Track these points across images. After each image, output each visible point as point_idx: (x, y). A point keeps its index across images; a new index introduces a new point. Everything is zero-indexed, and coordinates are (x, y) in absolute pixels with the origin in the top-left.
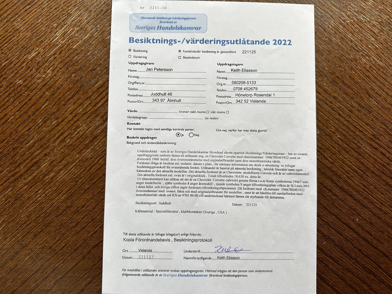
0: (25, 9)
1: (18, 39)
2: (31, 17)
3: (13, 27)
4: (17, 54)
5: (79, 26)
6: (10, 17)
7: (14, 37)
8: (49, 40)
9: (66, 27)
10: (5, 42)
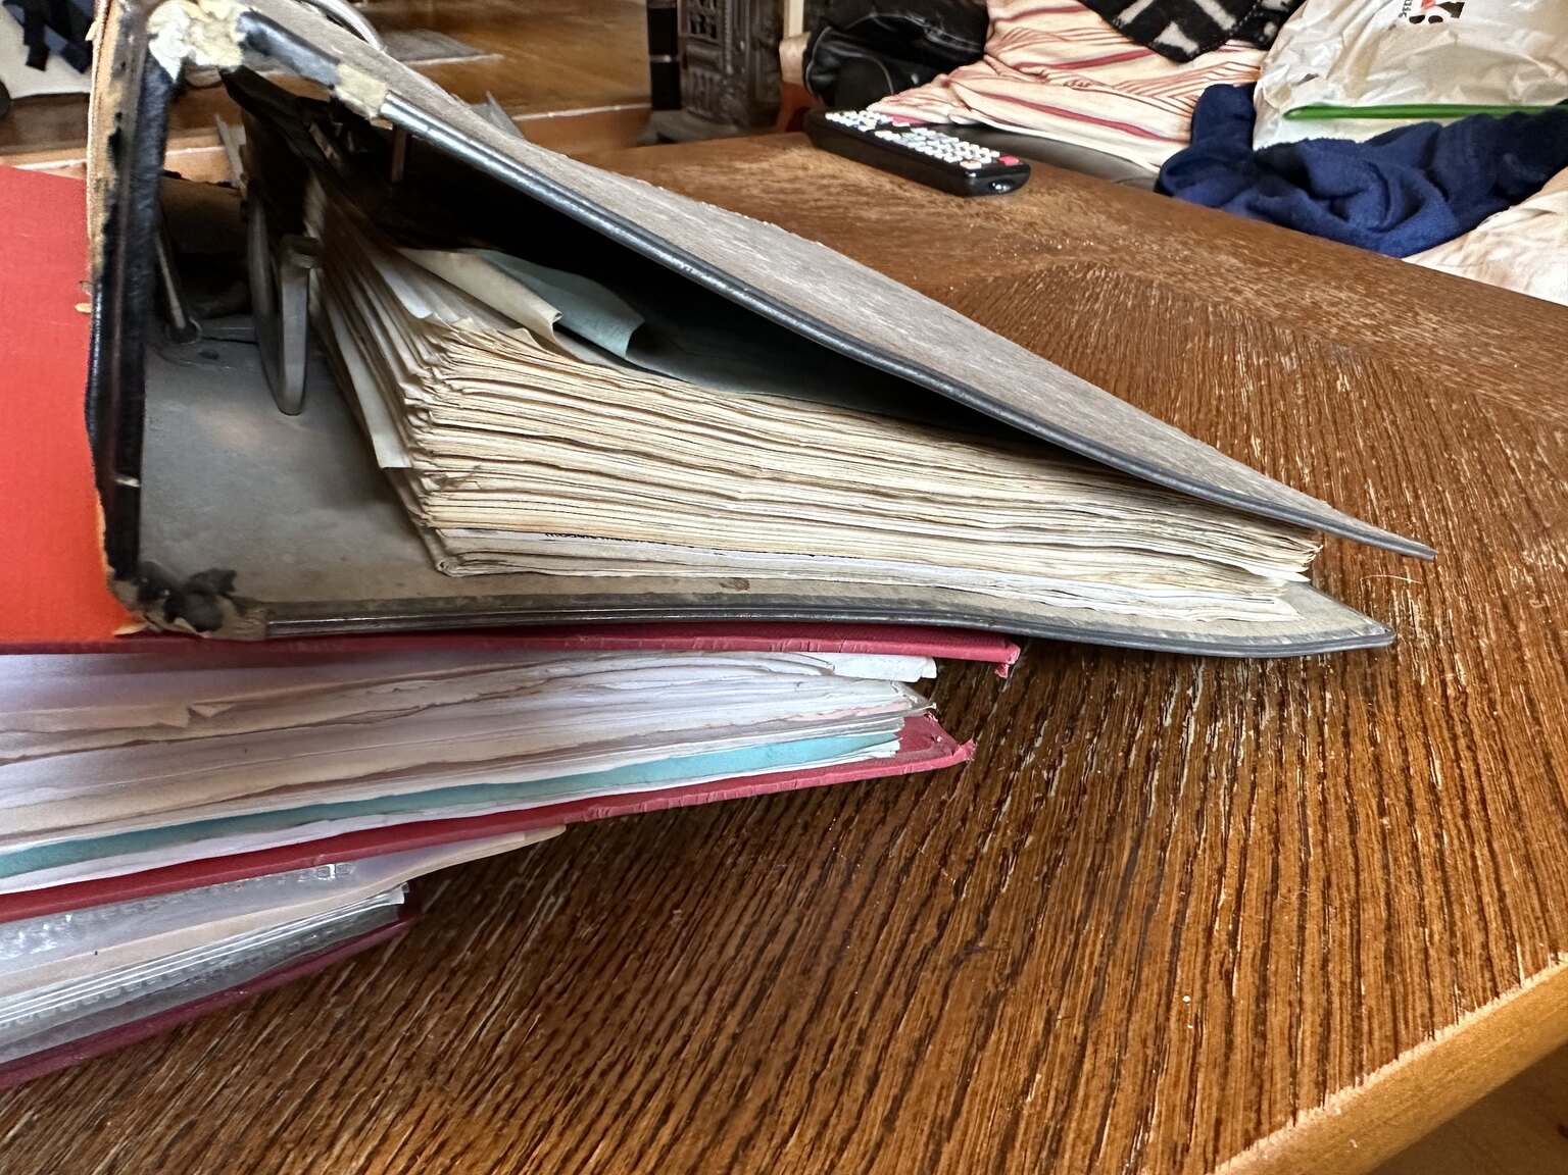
9: (522, 942)
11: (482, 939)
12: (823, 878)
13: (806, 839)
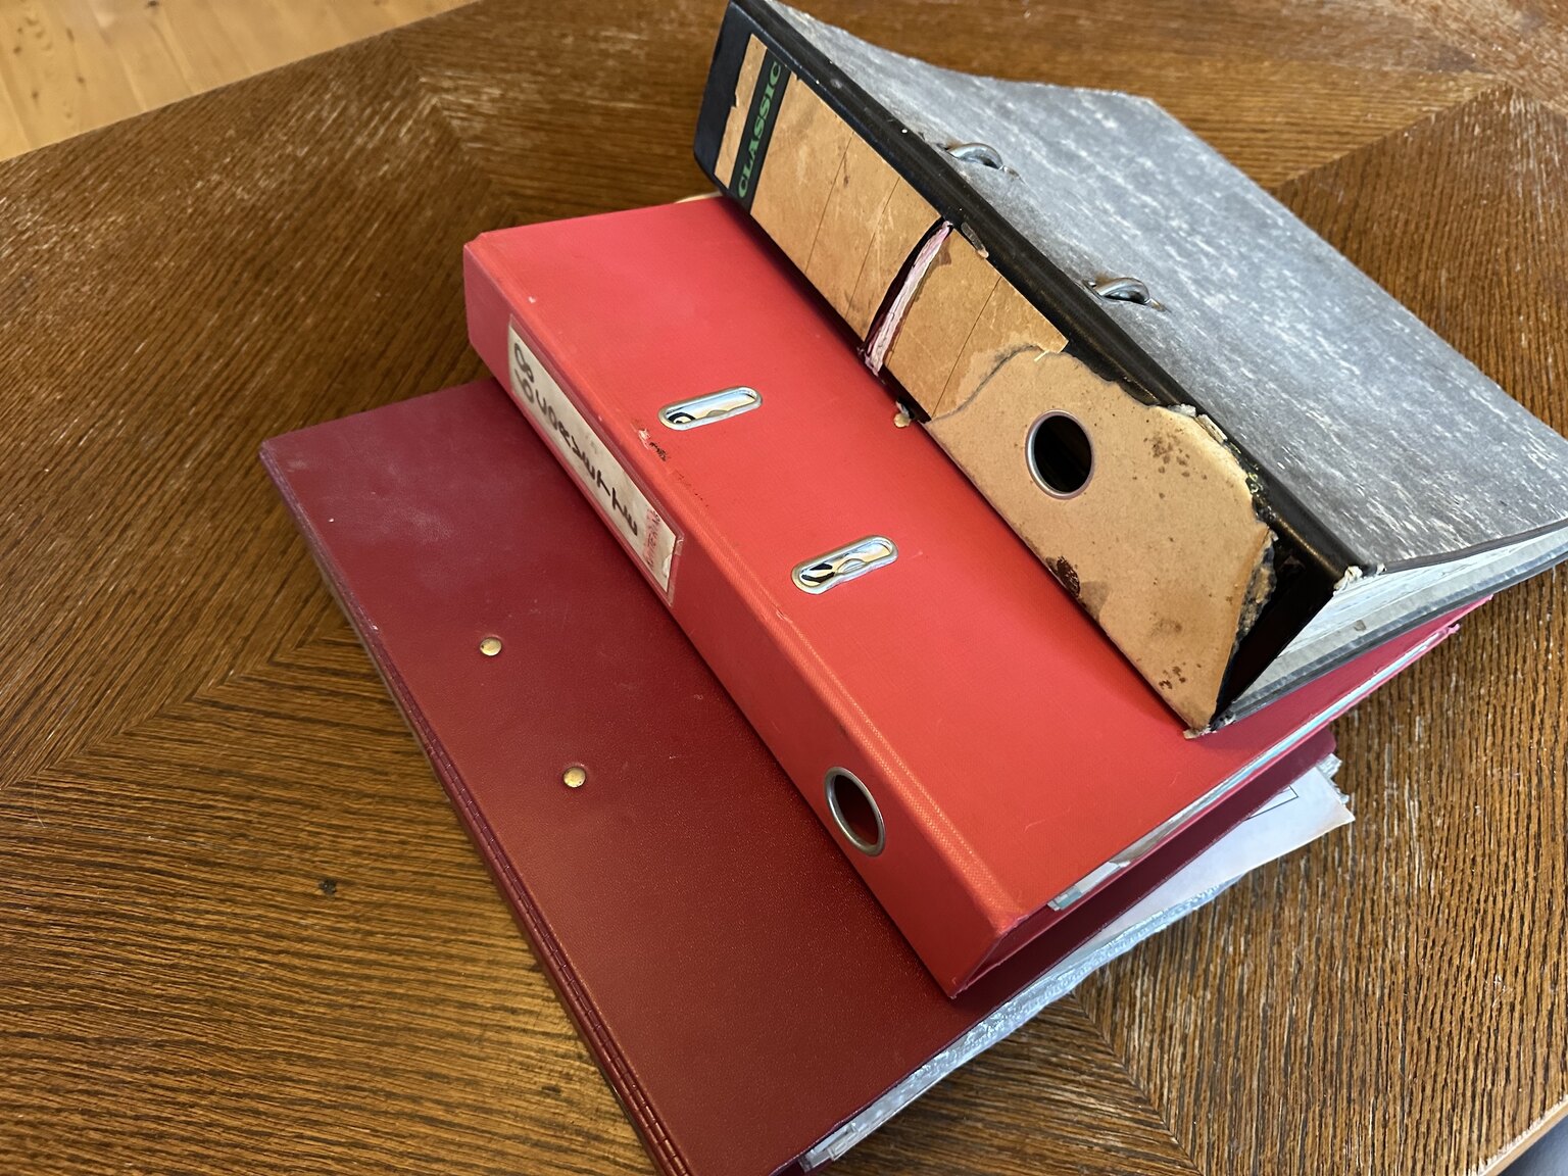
0: (1535, 820)
1: (1481, 745)
2: (1506, 810)
3: (1515, 765)
4: (1450, 713)
5: (1388, 850)
6: (1546, 783)
7: (1493, 744)
8: (1418, 781)
9: (1411, 830)
10: (1499, 724)
11: (1391, 830)
12: (1540, 781)
13: (1521, 755)
